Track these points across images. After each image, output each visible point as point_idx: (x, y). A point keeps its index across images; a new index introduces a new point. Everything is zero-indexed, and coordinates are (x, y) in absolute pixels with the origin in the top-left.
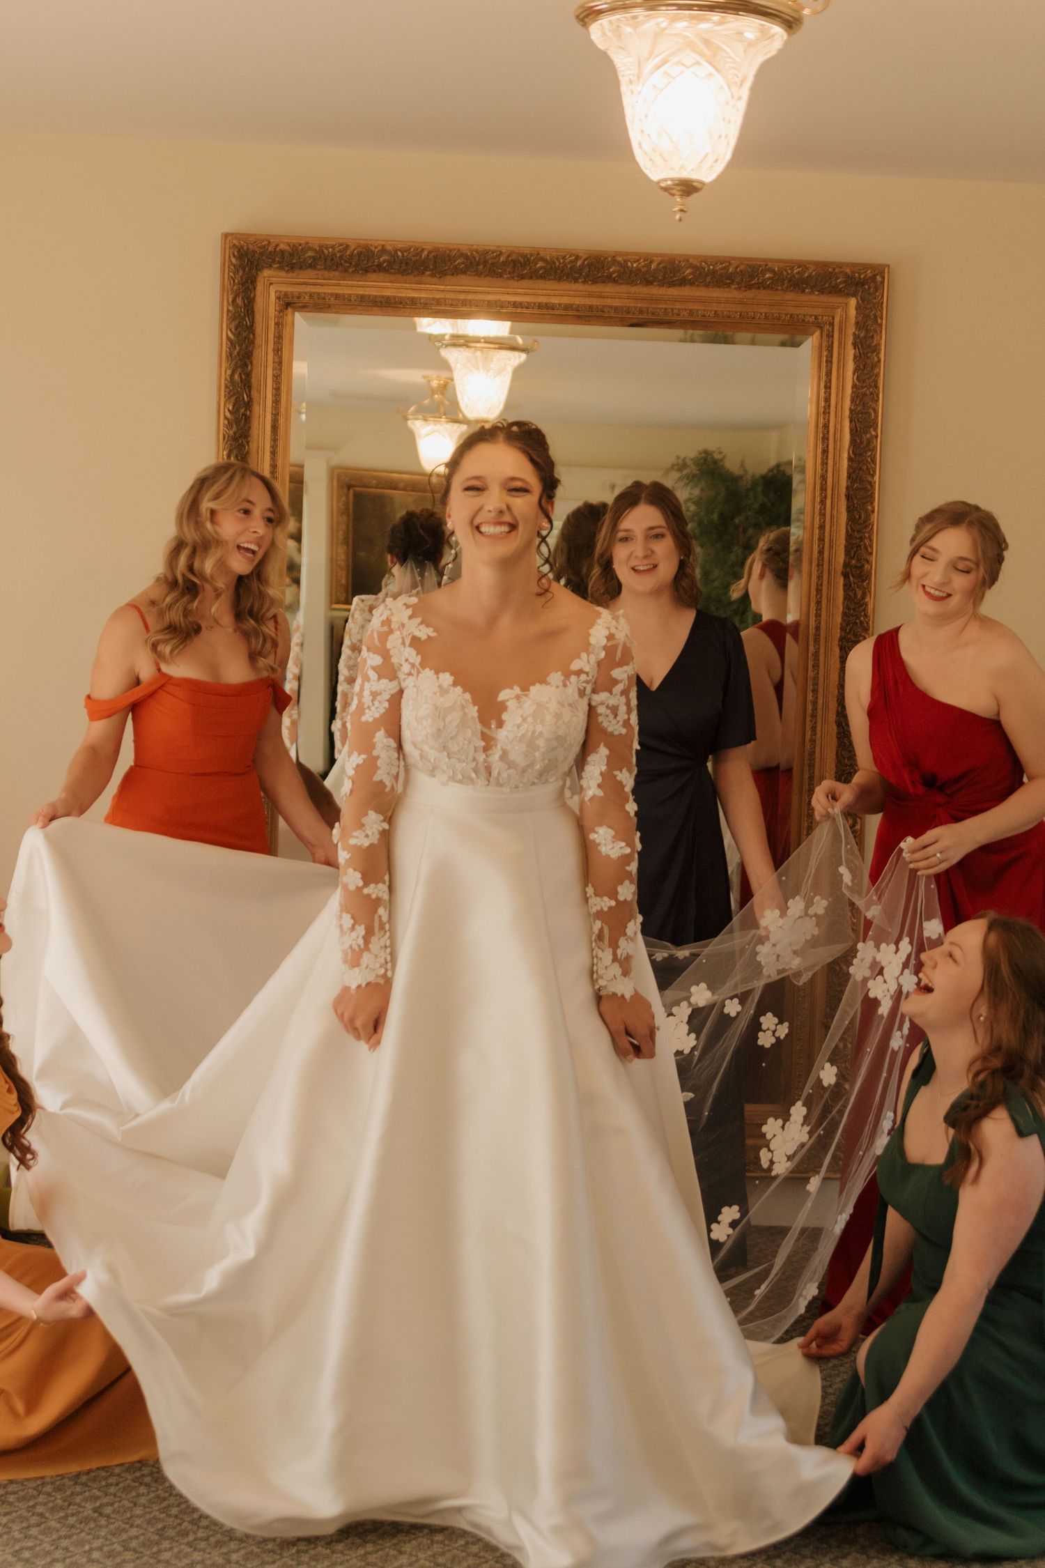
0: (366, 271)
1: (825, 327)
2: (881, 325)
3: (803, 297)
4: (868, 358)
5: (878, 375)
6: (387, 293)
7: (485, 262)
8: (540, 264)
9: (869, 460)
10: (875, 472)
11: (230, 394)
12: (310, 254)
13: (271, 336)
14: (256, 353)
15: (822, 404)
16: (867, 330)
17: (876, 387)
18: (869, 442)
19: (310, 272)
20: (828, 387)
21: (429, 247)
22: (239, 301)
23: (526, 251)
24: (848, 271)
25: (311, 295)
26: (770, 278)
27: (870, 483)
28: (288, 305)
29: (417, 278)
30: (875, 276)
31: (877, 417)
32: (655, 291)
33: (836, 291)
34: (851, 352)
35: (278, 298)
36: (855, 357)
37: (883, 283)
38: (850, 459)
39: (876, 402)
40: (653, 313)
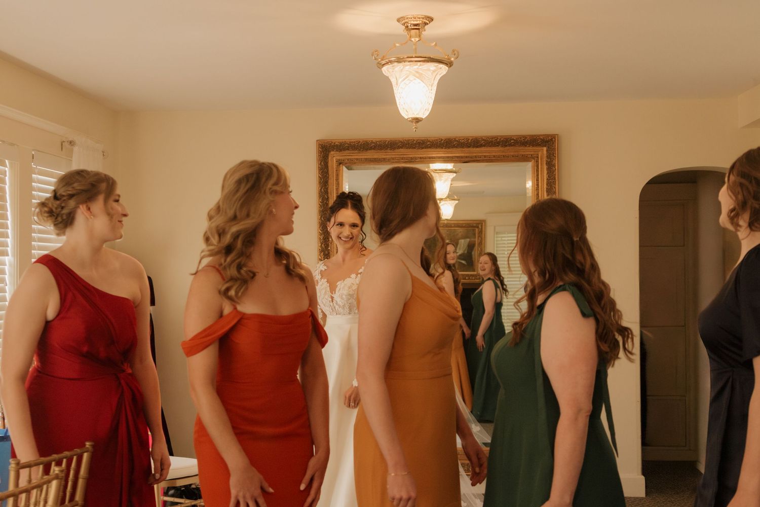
0: (367, 150)
1: (534, 158)
2: (555, 156)
3: (526, 148)
4: (551, 169)
5: (555, 175)
6: (375, 157)
7: (409, 144)
8: (428, 143)
11: (320, 196)
12: (347, 145)
13: (335, 175)
14: (329, 181)
15: (536, 186)
16: (551, 159)
17: (555, 179)
19: (347, 151)
20: (537, 180)
21: (388, 140)
22: (322, 163)
23: (423, 139)
24: (542, 137)
25: (348, 160)
26: (513, 142)
28: (340, 164)
29: (386, 151)
30: (551, 140)
31: (556, 190)
32: (471, 149)
33: (538, 145)
34: (545, 167)
35: (337, 161)
36: (548, 169)
37: (555, 141)
39: (555, 184)
40: (471, 158)
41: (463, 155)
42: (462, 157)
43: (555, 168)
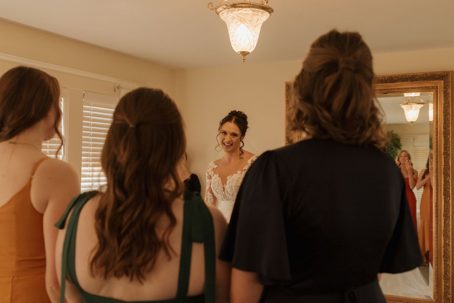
1: (436, 89)
2: (449, 87)
3: (428, 82)
4: (446, 96)
5: (449, 100)
9: (448, 123)
10: (450, 126)
16: (446, 89)
17: (449, 103)
18: (448, 118)
22: (288, 97)
24: (439, 73)
26: (418, 78)
27: (449, 130)
30: (447, 75)
32: (388, 84)
33: (437, 79)
34: (442, 95)
37: (449, 76)
38: (444, 123)
39: (449, 108)
40: (388, 90)
41: (382, 88)
42: (382, 90)
43: (449, 95)
